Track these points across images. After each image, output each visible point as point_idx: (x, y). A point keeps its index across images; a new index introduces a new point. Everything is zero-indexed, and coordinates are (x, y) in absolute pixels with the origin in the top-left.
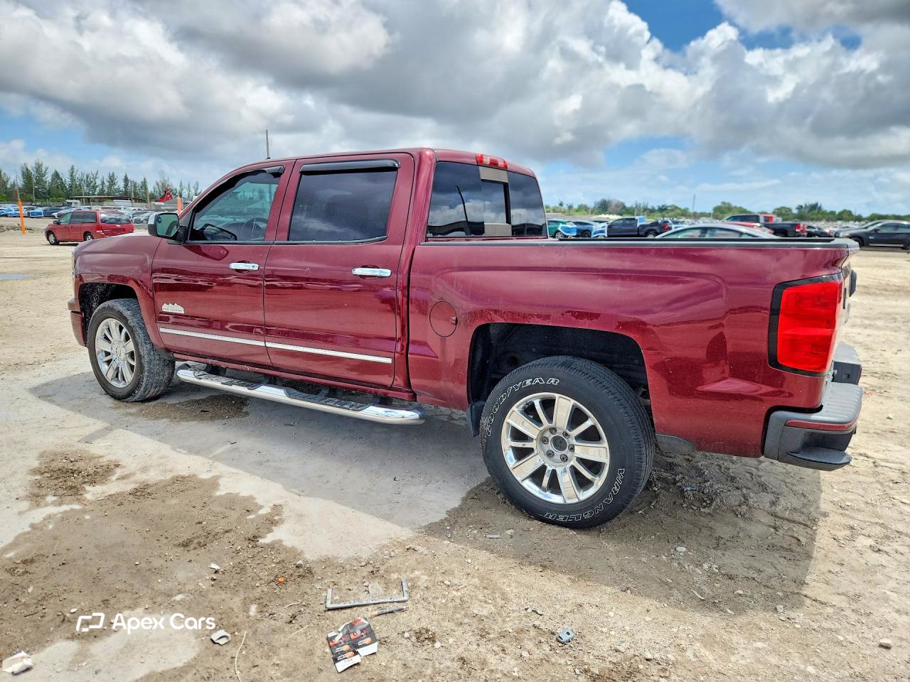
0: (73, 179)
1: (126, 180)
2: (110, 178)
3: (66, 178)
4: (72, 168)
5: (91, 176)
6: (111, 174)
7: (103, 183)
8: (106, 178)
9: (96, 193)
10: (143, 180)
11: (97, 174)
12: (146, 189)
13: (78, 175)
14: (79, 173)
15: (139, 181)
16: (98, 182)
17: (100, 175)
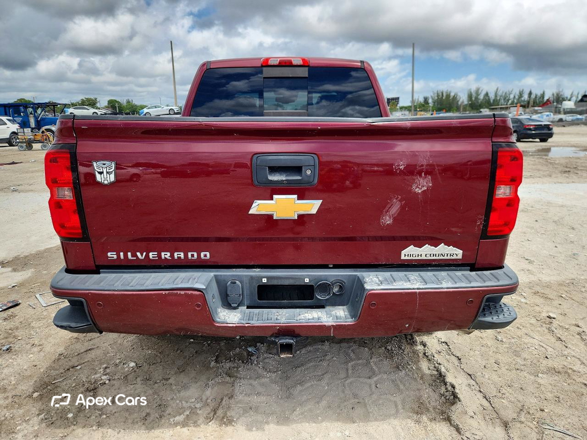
0: (496, 96)
1: (530, 93)
2: (520, 93)
3: (492, 96)
4: (497, 89)
5: (508, 93)
6: (521, 90)
7: (515, 97)
8: (518, 93)
9: (509, 104)
10: (542, 93)
11: (512, 91)
12: (543, 98)
13: (500, 93)
14: (501, 92)
15: (539, 93)
16: (512, 96)
17: (514, 92)
